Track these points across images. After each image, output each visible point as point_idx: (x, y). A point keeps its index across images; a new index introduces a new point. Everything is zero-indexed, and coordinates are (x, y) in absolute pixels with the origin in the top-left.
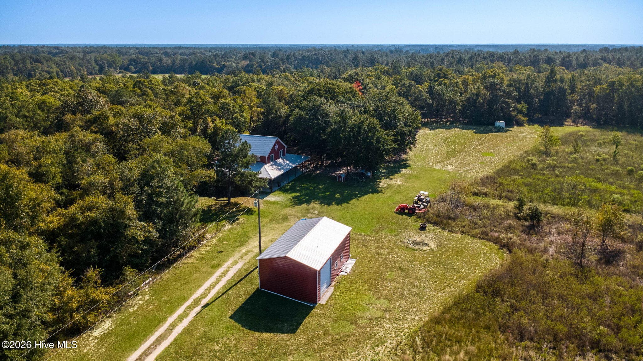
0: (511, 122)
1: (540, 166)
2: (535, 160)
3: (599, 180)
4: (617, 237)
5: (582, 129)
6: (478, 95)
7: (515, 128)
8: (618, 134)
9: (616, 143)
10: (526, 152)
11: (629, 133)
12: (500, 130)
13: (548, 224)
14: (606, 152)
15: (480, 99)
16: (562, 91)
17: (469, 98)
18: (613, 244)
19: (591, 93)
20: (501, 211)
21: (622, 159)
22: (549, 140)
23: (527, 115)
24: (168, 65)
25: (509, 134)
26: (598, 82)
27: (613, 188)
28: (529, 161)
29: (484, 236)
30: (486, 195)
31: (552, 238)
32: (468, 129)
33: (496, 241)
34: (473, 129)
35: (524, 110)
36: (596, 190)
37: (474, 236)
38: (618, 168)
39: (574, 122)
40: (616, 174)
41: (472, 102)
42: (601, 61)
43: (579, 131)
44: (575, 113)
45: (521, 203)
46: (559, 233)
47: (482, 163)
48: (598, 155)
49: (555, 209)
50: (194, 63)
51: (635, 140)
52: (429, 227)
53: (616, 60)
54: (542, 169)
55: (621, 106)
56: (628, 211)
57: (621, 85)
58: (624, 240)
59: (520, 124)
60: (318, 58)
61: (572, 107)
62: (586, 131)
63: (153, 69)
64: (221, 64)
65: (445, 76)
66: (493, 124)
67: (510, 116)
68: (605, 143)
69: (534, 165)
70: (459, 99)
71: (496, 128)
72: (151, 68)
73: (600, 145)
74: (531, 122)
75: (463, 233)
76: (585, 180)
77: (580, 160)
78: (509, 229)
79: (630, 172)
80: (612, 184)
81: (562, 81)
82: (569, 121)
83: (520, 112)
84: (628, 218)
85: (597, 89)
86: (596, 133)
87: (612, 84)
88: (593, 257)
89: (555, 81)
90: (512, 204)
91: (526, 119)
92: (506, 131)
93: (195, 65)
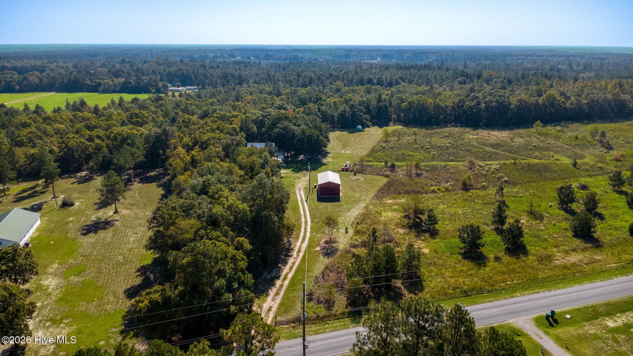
0: (365, 126)
1: (386, 148)
2: (384, 145)
3: (411, 151)
4: (420, 169)
5: (399, 127)
6: (345, 111)
7: (367, 129)
8: (415, 129)
9: (415, 134)
10: (378, 142)
11: (420, 128)
12: (360, 131)
13: (397, 168)
14: (411, 139)
15: (347, 114)
16: (386, 107)
17: (340, 114)
18: (419, 172)
19: (400, 107)
20: (380, 166)
21: (418, 142)
22: (387, 135)
23: (370, 121)
24: (35, 83)
25: (365, 132)
26: (402, 101)
27: (417, 154)
28: (381, 146)
29: (378, 174)
30: (371, 161)
31: (400, 172)
32: (344, 131)
33: (382, 175)
34: (346, 131)
35: (369, 118)
36: (410, 155)
37: (374, 175)
38: (417, 146)
39: (394, 123)
40: (417, 148)
41: (342, 115)
42: (400, 80)
43: (398, 129)
44: (394, 118)
45: (386, 163)
46: (402, 171)
47: (361, 148)
48: (409, 141)
49: (398, 163)
50: (66, 81)
51: (423, 132)
52: (357, 174)
53: (408, 79)
54: (388, 149)
55: (414, 114)
56: (423, 162)
57: (414, 103)
58: (422, 170)
59: (368, 127)
60: (183, 73)
61: (391, 115)
62: (401, 129)
63: (20, 88)
64: (95, 82)
65: (321, 99)
66: (355, 127)
67: (363, 122)
68: (410, 134)
69: (384, 147)
70: (336, 114)
71: (357, 129)
72: (18, 87)
73: (408, 136)
74: (374, 125)
75: (370, 174)
76: (406, 152)
77: (402, 144)
78: (385, 171)
79: (422, 147)
80: (416, 152)
81: (385, 101)
82: (391, 124)
83: (367, 120)
84: (422, 164)
85: (403, 105)
86: (405, 129)
87: (410, 103)
88: (414, 176)
89: (382, 101)
90: (383, 164)
91: (371, 123)
92: (363, 131)
93: (68, 82)
